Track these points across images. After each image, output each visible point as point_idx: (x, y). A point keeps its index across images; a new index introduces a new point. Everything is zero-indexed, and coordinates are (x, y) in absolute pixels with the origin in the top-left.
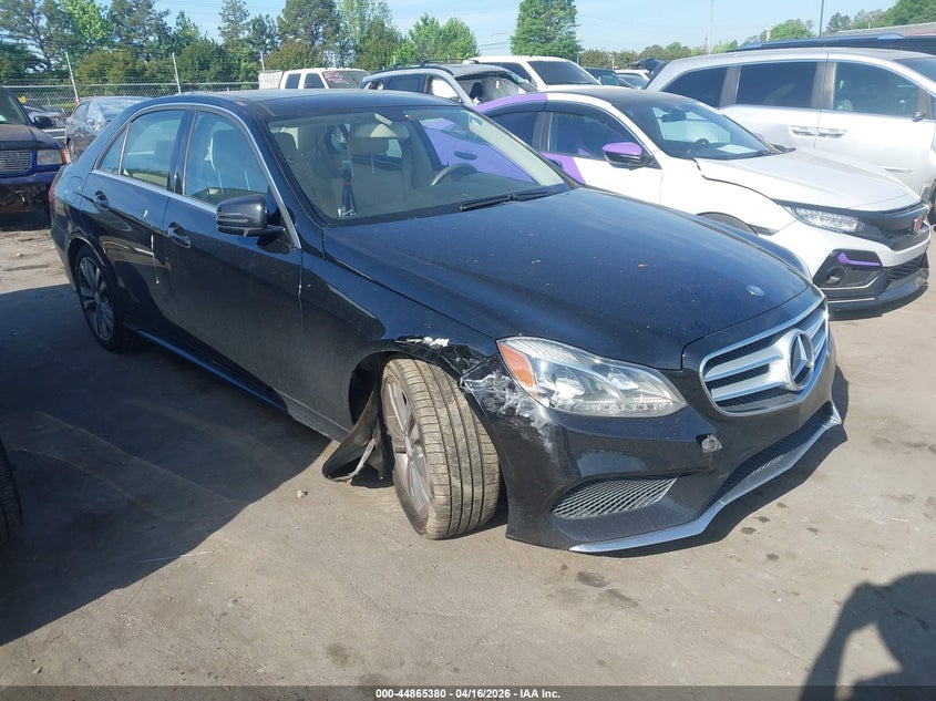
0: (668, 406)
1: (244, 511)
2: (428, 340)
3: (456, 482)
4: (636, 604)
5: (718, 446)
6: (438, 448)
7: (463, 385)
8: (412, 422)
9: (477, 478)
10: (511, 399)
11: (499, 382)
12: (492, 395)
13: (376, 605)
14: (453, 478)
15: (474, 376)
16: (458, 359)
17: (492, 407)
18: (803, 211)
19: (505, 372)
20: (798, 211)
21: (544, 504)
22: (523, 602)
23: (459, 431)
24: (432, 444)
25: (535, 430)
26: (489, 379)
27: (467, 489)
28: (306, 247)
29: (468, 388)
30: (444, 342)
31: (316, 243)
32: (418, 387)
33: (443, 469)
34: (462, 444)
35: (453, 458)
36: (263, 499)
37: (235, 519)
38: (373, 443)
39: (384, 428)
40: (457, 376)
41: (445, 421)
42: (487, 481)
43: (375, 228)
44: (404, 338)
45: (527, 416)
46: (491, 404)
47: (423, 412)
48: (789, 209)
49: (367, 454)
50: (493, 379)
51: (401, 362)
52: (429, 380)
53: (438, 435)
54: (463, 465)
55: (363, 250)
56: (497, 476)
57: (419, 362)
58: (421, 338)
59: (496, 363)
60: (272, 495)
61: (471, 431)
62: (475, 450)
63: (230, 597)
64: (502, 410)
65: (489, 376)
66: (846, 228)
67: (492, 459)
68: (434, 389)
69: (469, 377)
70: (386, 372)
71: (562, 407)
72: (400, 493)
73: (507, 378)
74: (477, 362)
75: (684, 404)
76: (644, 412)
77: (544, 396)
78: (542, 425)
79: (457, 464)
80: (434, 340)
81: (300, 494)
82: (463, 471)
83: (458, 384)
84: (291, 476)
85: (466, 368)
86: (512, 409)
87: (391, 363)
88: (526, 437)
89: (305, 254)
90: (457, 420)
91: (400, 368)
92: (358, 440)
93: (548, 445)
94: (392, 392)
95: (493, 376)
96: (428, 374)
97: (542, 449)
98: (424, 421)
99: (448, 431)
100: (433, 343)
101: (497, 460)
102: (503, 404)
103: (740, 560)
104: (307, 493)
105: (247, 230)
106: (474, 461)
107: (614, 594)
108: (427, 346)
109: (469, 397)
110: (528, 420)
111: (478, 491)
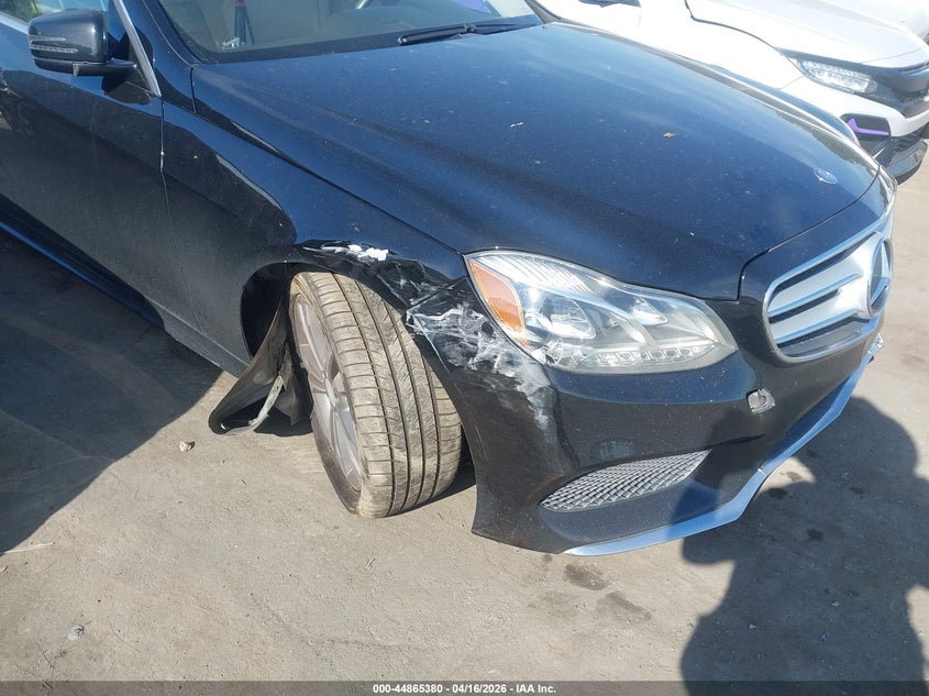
0: (708, 350)
1: (104, 475)
2: (355, 249)
3: (400, 456)
4: (648, 617)
5: (770, 403)
6: (374, 411)
7: (411, 321)
8: (334, 369)
9: (431, 447)
10: (487, 348)
11: (468, 322)
12: (455, 340)
13: (288, 629)
14: (396, 451)
15: (429, 309)
16: (402, 282)
17: (456, 358)
18: (809, 65)
19: (478, 306)
20: (805, 64)
21: (530, 496)
22: (496, 620)
23: (405, 385)
24: (366, 407)
25: (522, 397)
26: (452, 316)
27: (416, 463)
28: (169, 94)
29: (418, 327)
30: (381, 255)
31: (182, 88)
32: (341, 319)
33: (382, 439)
34: (409, 404)
35: (396, 424)
36: (133, 454)
37: (92, 487)
38: (279, 382)
39: (296, 360)
40: (401, 306)
41: (384, 371)
42: (444, 449)
43: (271, 67)
44: (318, 244)
45: (510, 374)
46: (453, 354)
47: (350, 358)
48: (795, 61)
49: (272, 397)
50: (457, 316)
51: (316, 276)
52: (358, 307)
53: (373, 393)
54: (411, 432)
55: (254, 102)
56: (458, 442)
57: (343, 279)
58: (344, 244)
59: (462, 291)
60: (145, 448)
61: (422, 383)
62: (427, 409)
63: (73, 624)
64: (472, 363)
65: (452, 311)
66: (856, 87)
67: (451, 420)
68: (366, 322)
69: (420, 311)
70: (294, 289)
71: (564, 361)
72: (322, 445)
73: (481, 316)
74: (433, 289)
75: (732, 347)
76: (676, 360)
77: (538, 346)
78: (534, 389)
79: (402, 432)
80: (365, 250)
81: (183, 447)
82: (410, 441)
83: (404, 319)
84: (173, 417)
85: (416, 296)
86: (487, 364)
87: (300, 277)
88: (507, 404)
89: (167, 105)
90: (401, 369)
91: (314, 288)
92: (259, 378)
93: (542, 418)
94: (304, 317)
95: (459, 311)
96: (356, 298)
97: (533, 423)
98: (351, 371)
99: (387, 385)
100: (364, 254)
101: (458, 420)
102: (473, 355)
103: (774, 540)
104: (192, 444)
105: (77, 66)
106: (426, 425)
107: (617, 600)
108: (353, 258)
109: (420, 341)
110: (513, 381)
111: (431, 463)
